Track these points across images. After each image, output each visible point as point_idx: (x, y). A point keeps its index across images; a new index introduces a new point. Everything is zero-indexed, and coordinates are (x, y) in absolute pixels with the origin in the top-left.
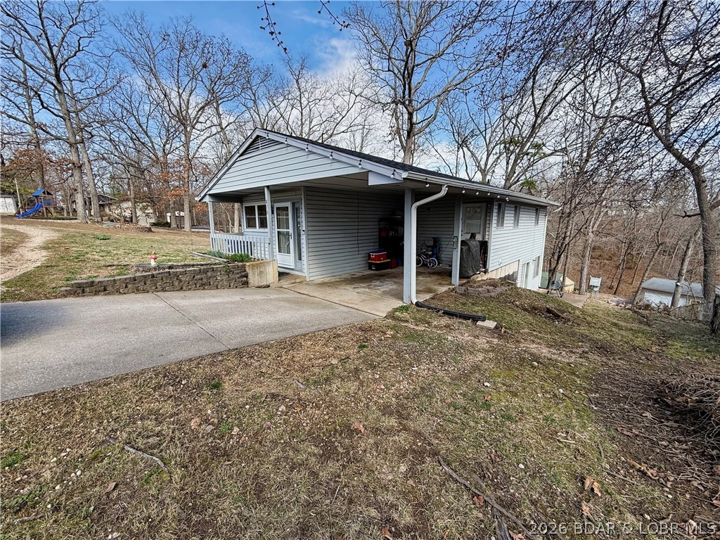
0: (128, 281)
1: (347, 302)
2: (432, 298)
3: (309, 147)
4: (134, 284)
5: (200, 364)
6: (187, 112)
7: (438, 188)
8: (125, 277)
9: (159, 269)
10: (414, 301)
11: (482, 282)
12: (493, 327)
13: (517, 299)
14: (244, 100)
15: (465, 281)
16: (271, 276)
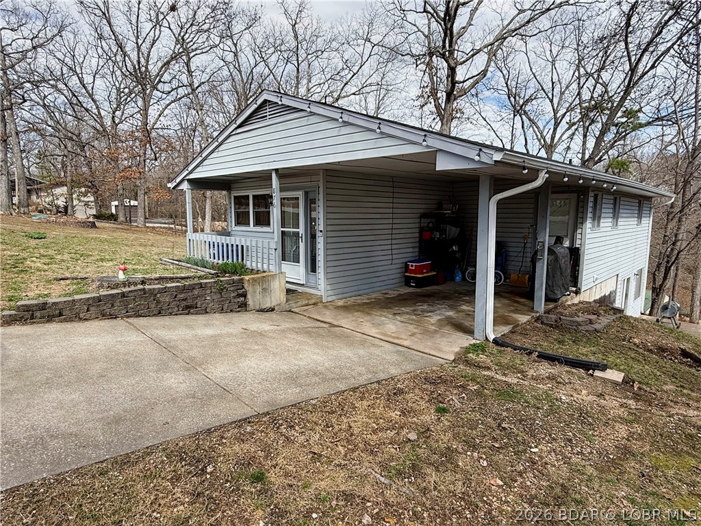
0: (91, 302)
1: (390, 336)
2: (512, 332)
3: (343, 116)
4: (98, 306)
5: (222, 437)
6: (147, 68)
7: (534, 173)
8: (87, 296)
9: (130, 284)
10: (492, 337)
11: (574, 308)
12: (620, 380)
13: (634, 335)
14: (221, 51)
15: (551, 306)
16: (277, 296)
